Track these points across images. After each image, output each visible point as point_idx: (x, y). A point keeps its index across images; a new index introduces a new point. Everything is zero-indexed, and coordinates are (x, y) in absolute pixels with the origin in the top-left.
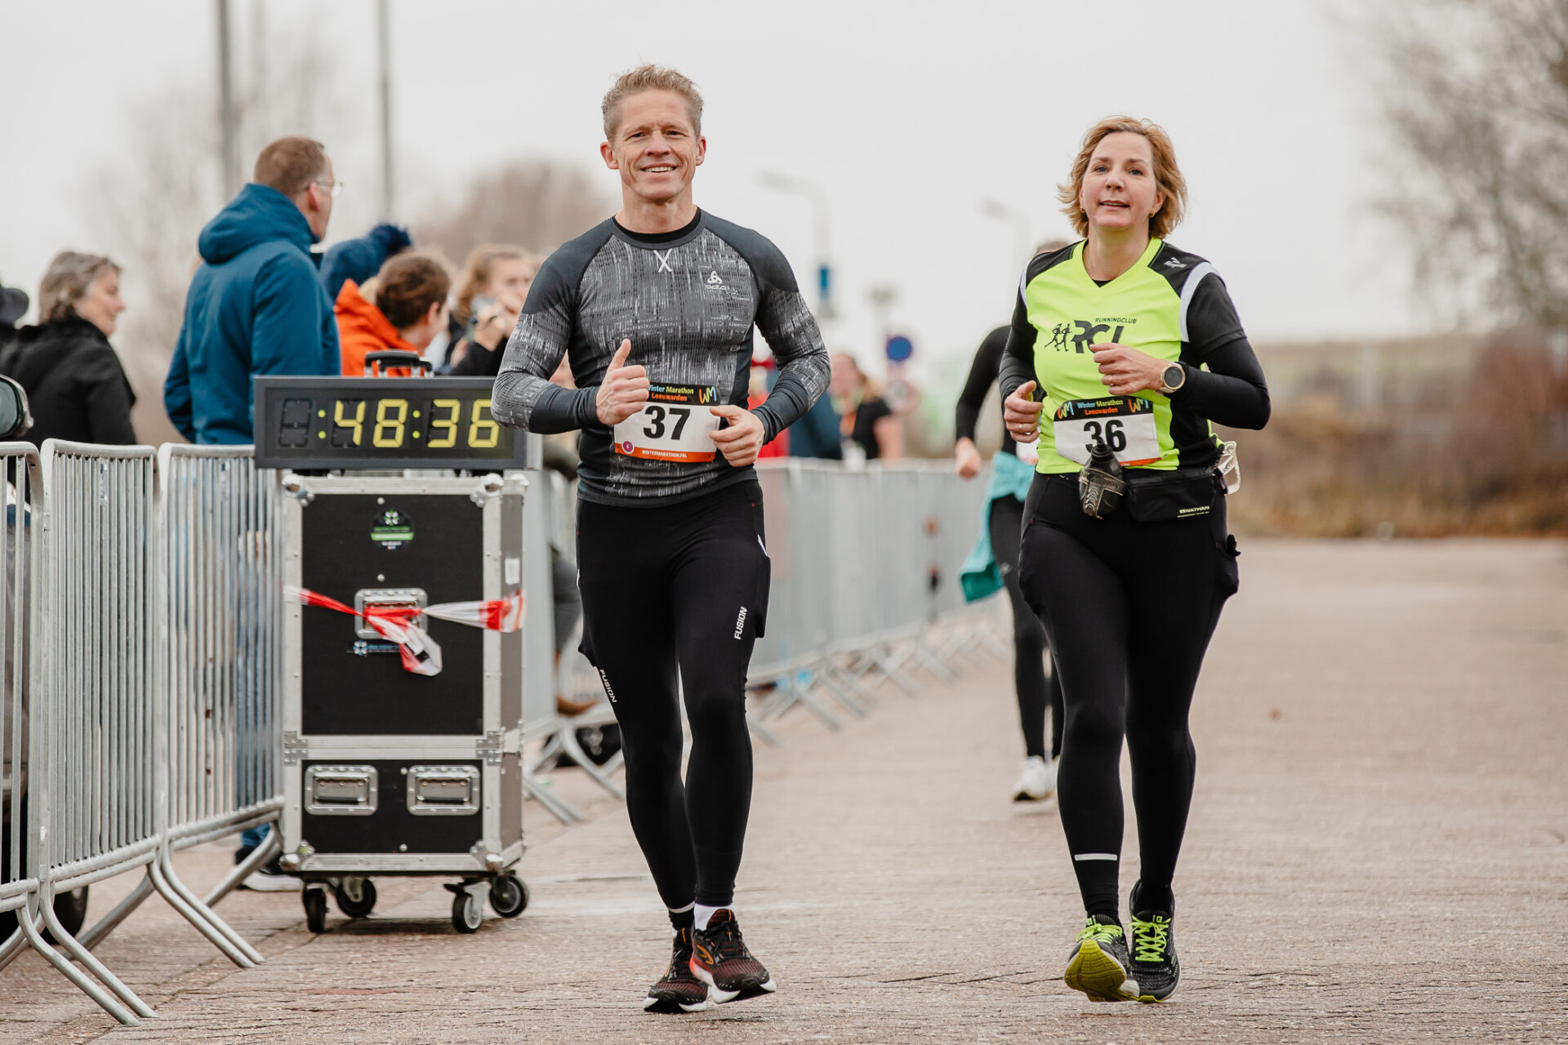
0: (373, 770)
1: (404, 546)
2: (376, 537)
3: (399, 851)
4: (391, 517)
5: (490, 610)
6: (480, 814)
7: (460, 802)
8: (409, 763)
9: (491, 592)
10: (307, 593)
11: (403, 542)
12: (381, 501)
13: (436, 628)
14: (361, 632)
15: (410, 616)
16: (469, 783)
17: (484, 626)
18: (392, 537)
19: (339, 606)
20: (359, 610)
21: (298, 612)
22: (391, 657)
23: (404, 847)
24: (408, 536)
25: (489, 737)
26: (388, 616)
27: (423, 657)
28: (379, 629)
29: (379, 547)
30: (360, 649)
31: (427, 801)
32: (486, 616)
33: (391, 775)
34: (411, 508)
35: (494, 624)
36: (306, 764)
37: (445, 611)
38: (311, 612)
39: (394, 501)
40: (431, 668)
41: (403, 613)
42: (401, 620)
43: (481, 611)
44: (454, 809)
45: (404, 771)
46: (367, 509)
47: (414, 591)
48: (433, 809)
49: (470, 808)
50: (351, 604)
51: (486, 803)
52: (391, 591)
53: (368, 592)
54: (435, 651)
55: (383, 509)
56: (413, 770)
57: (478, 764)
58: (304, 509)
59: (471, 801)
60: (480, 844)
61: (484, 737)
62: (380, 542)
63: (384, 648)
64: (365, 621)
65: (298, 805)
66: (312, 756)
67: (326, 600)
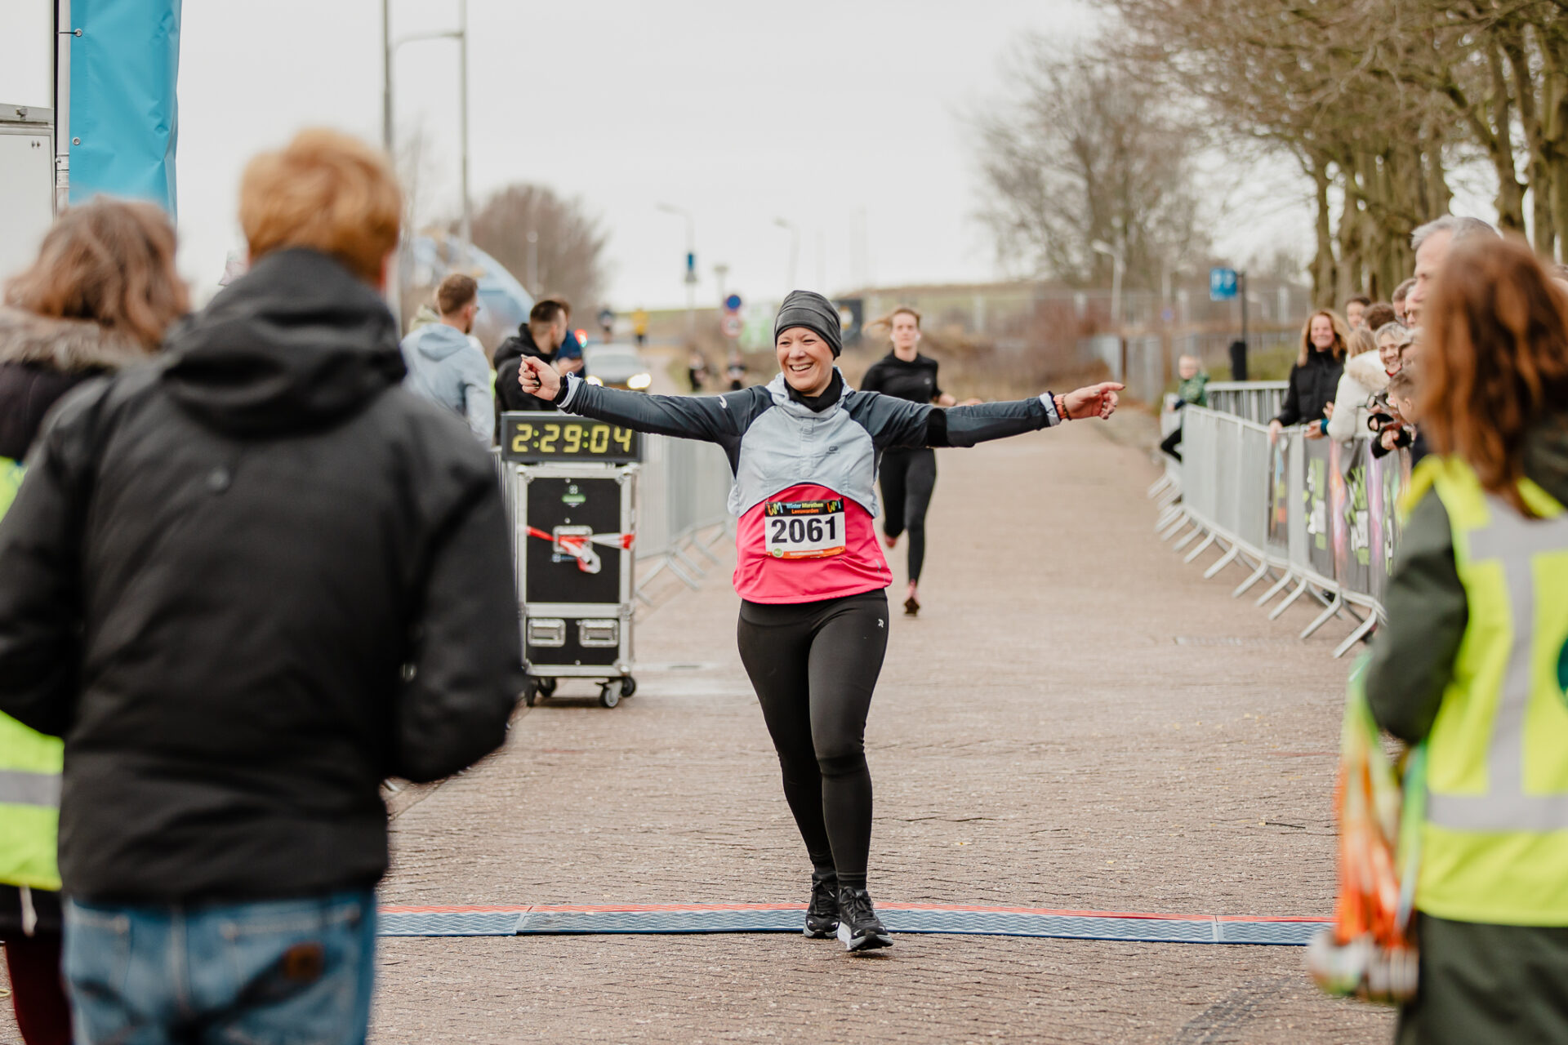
0: (562, 623)
1: (580, 506)
2: (565, 500)
3: (573, 665)
4: (574, 489)
5: (624, 539)
6: (617, 646)
7: (607, 639)
8: (581, 619)
9: (625, 529)
10: (530, 529)
11: (580, 503)
12: (568, 480)
13: (597, 548)
14: (557, 550)
15: (582, 541)
16: (612, 630)
17: (621, 547)
18: (574, 499)
19: (545, 536)
20: (556, 539)
21: (526, 538)
22: (573, 564)
23: (578, 663)
24: (582, 500)
25: (623, 606)
26: (573, 542)
27: (590, 563)
28: (566, 549)
29: (566, 506)
30: (556, 559)
31: (591, 638)
32: (623, 542)
33: (572, 625)
34: (585, 485)
35: (626, 546)
36: (527, 618)
37: (601, 539)
38: (532, 539)
39: (575, 481)
40: (595, 568)
41: (579, 540)
42: (578, 543)
43: (620, 539)
44: (604, 643)
45: (579, 623)
46: (561, 485)
47: (585, 528)
48: (594, 643)
49: (612, 643)
50: (550, 533)
51: (621, 640)
52: (573, 528)
53: (561, 528)
54: (597, 560)
56: (584, 622)
57: (617, 620)
58: (529, 485)
59: (614, 639)
60: (617, 662)
61: (620, 606)
62: (568, 502)
63: (570, 559)
64: (560, 545)
66: (531, 614)
67: (539, 533)
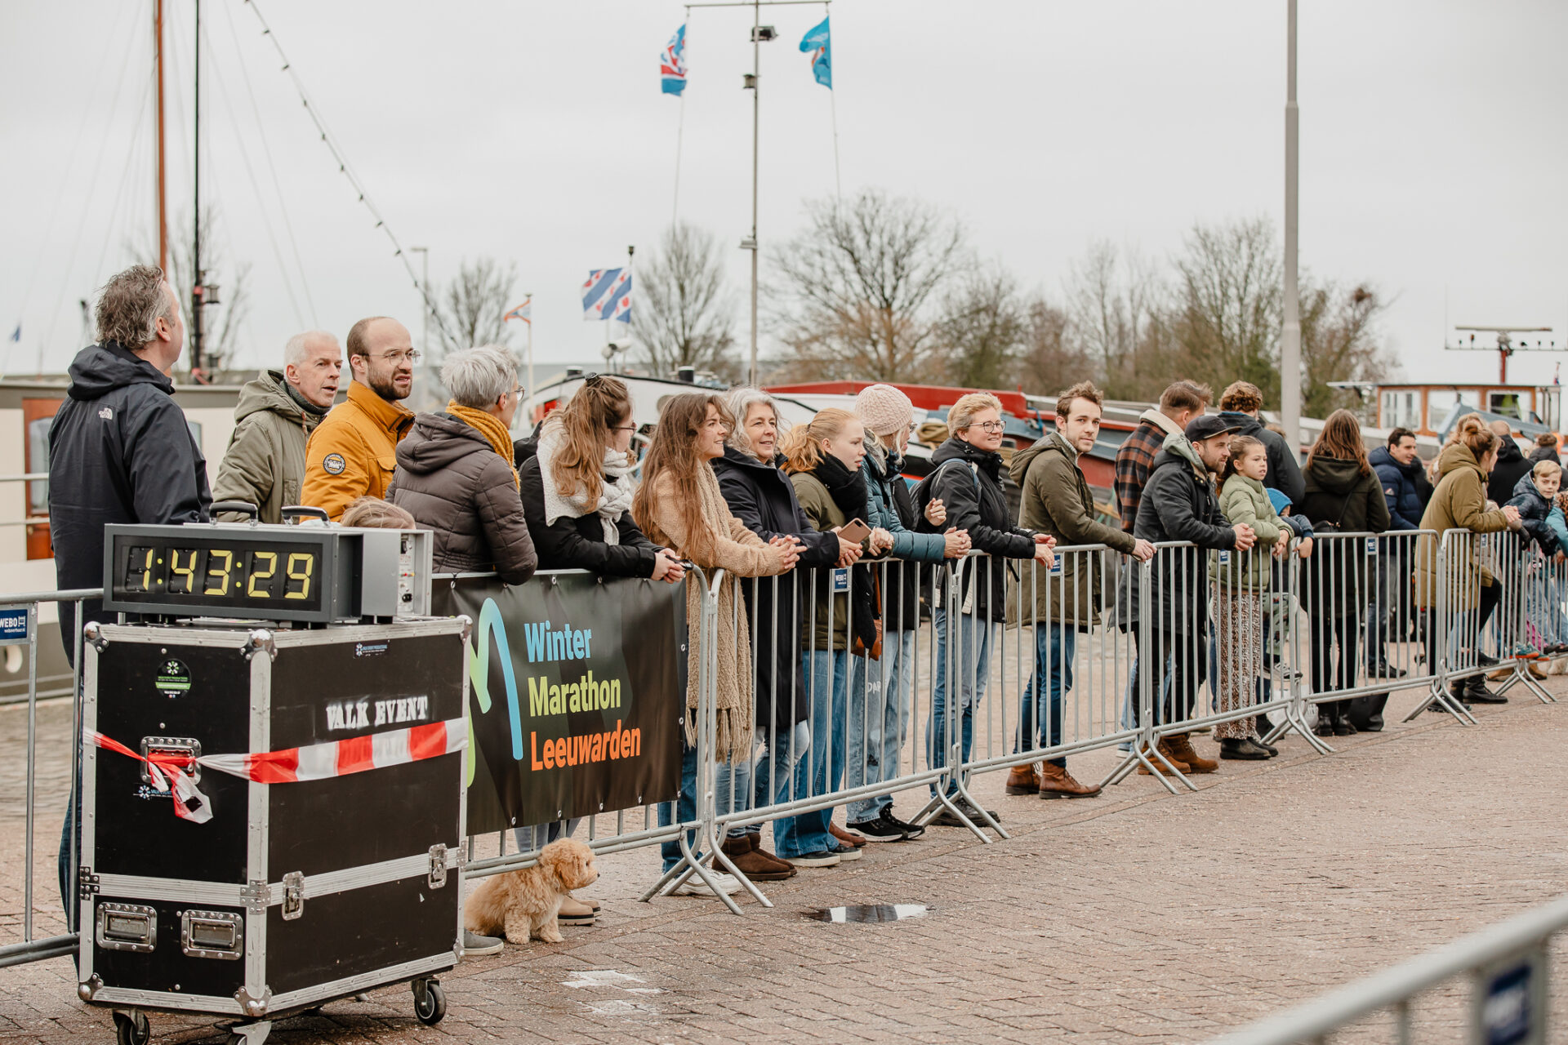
0: (153, 911)
1: (182, 696)
2: (159, 685)
3: (175, 991)
4: (173, 667)
5: (253, 762)
6: (243, 958)
7: (226, 946)
8: (185, 906)
9: (254, 747)
10: (101, 736)
11: (182, 691)
12: (164, 651)
13: (207, 777)
14: (144, 777)
15: (183, 764)
16: (233, 930)
17: (248, 777)
18: (173, 686)
19: (127, 751)
20: (142, 758)
21: (94, 755)
22: (166, 803)
23: (178, 987)
24: (187, 686)
25: (251, 886)
26: (166, 764)
27: (193, 804)
29: (161, 695)
30: (144, 793)
31: (200, 943)
32: (249, 767)
33: (168, 915)
34: (191, 658)
35: (256, 776)
36: (99, 900)
37: (215, 761)
38: (103, 753)
39: (176, 651)
40: (202, 815)
41: (179, 762)
42: (177, 768)
43: (246, 762)
44: (220, 954)
45: (179, 913)
46: (151, 658)
47: (189, 740)
48: (205, 952)
49: (234, 955)
50: (137, 748)
51: (248, 950)
52: (170, 740)
53: (151, 739)
54: (205, 800)
55: (166, 660)
56: (186, 913)
57: (242, 911)
58: (100, 654)
59: (234, 947)
60: (242, 989)
61: (247, 886)
62: (163, 690)
64: (150, 766)
65: (91, 939)
66: (103, 892)
67: (116, 745)
